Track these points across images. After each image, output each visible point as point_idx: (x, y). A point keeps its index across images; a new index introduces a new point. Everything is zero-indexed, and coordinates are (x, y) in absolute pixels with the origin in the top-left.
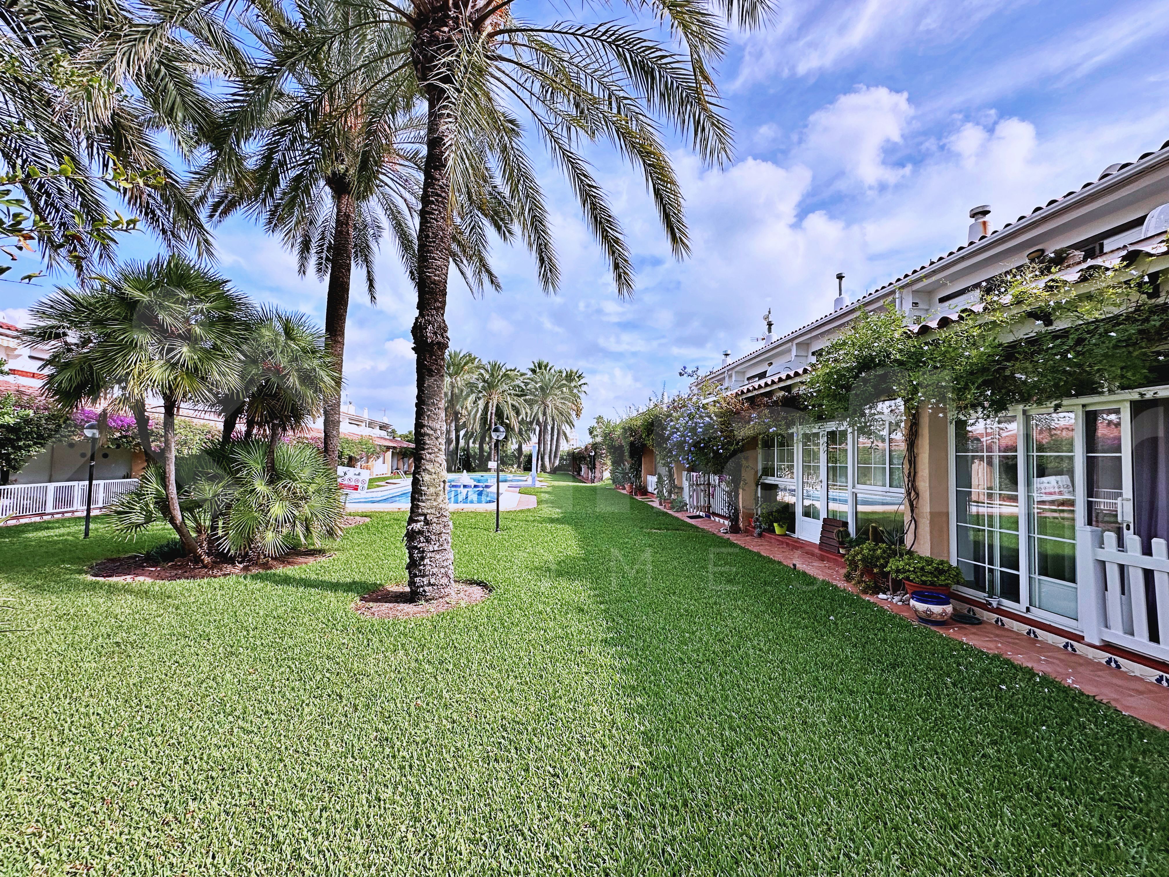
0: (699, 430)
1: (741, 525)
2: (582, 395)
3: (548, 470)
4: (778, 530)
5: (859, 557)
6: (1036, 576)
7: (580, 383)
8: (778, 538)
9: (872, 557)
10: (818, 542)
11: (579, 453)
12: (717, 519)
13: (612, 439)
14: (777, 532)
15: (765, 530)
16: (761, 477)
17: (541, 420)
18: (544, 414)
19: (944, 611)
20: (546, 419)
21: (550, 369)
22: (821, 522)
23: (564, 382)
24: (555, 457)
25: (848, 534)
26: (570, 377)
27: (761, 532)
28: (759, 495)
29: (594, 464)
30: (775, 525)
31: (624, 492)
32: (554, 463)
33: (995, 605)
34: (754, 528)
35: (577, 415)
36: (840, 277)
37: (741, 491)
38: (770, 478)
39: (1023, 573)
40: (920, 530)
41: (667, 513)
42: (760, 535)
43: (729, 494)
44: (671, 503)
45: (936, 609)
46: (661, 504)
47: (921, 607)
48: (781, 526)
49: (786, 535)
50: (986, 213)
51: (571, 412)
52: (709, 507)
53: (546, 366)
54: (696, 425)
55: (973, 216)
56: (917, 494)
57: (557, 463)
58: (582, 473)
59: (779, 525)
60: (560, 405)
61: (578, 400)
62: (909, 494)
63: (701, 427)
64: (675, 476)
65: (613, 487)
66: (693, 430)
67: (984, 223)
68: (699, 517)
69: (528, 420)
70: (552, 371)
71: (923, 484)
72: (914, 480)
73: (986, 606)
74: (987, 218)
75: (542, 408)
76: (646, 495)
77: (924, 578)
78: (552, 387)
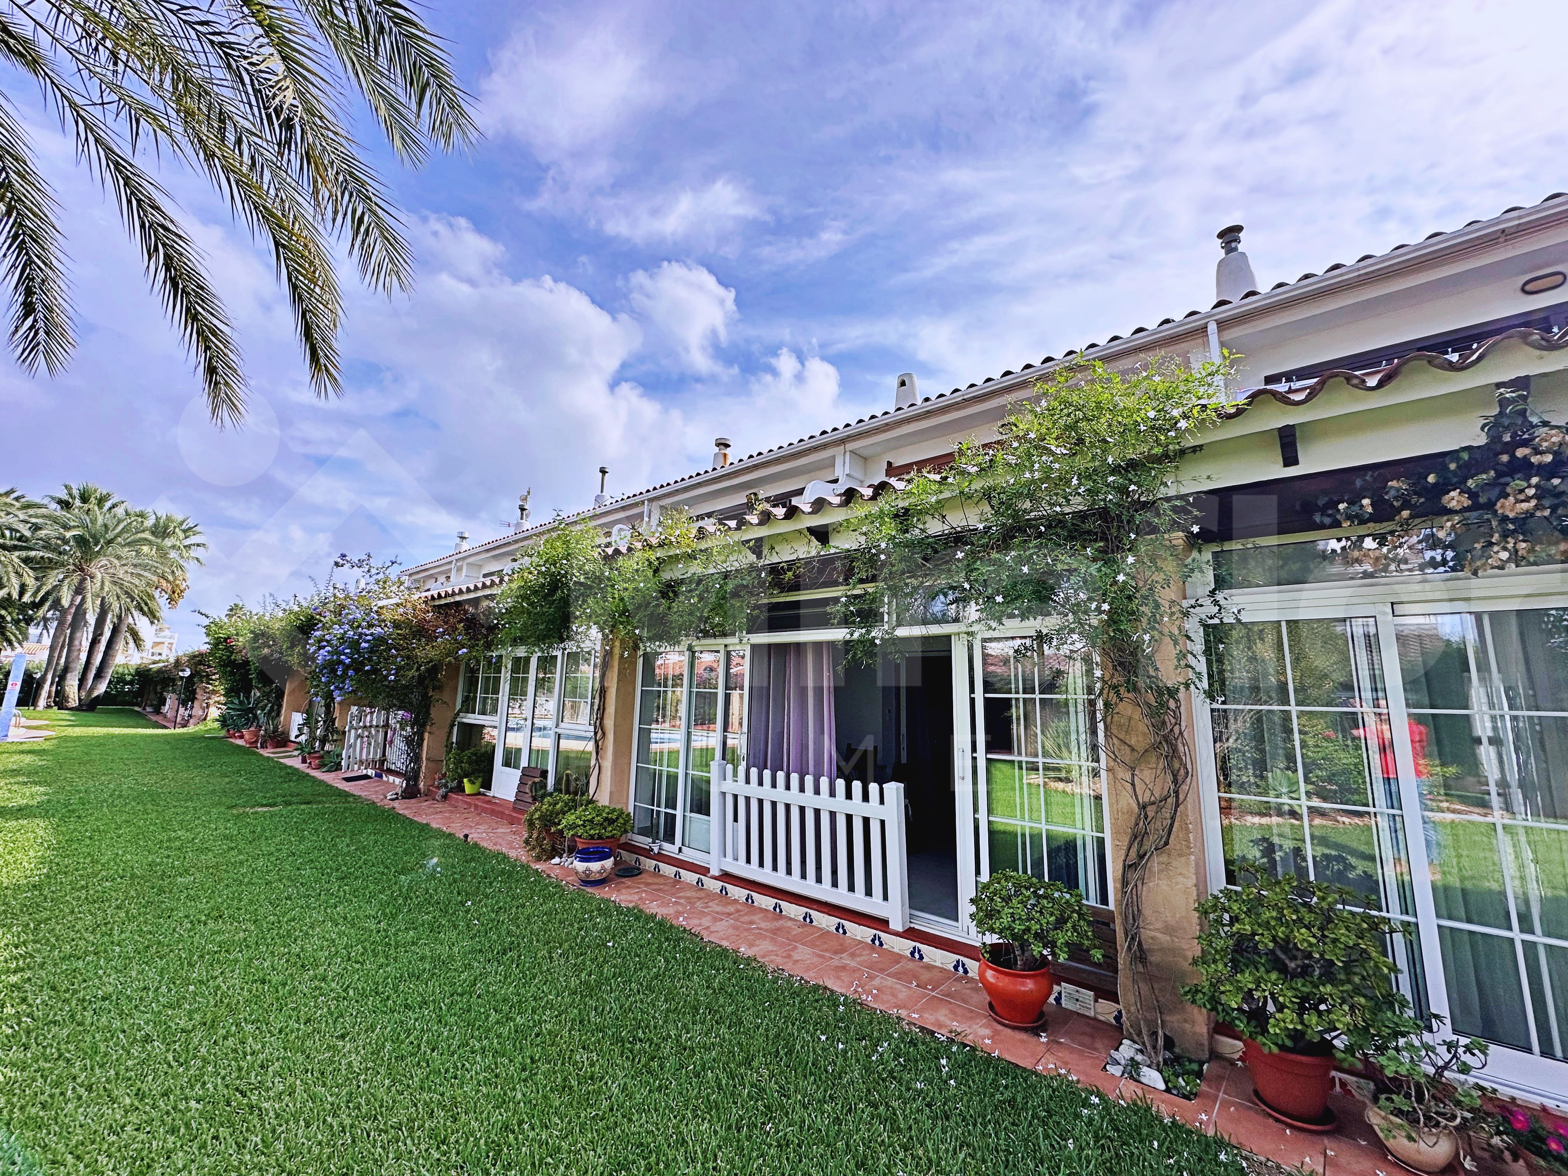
0: (364, 645)
1: (422, 785)
2: (191, 566)
3: (73, 702)
4: (468, 788)
5: (537, 816)
6: (688, 814)
7: (187, 542)
8: (468, 800)
9: (552, 812)
10: (513, 799)
11: (160, 671)
12: (391, 778)
13: (230, 650)
14: (467, 791)
15: (452, 790)
16: (458, 714)
17: (65, 603)
18: (79, 590)
19: (603, 867)
20: (83, 601)
21: (114, 506)
22: (519, 773)
23: (147, 535)
24: (99, 676)
25: (545, 786)
26: (161, 531)
27: (447, 793)
28: (454, 740)
29: (194, 692)
30: (465, 780)
31: (240, 742)
32: (92, 689)
33: (656, 850)
34: (438, 788)
35: (171, 600)
36: (603, 471)
37: (426, 735)
38: (470, 715)
39: (679, 813)
40: (602, 776)
41: (308, 775)
42: (445, 797)
43: (409, 741)
44: (322, 757)
45: (595, 866)
46: (304, 761)
47: (580, 866)
48: (472, 782)
49: (479, 794)
50: (727, 446)
51: (157, 594)
52: (382, 761)
53: (101, 501)
54: (360, 637)
55: (718, 445)
56: (604, 734)
57: (102, 688)
58: (165, 709)
59: (470, 781)
60: (128, 578)
61: (178, 573)
62: (596, 733)
63: (368, 641)
64: (337, 714)
65: (223, 733)
66: (355, 645)
67: (725, 455)
68: (366, 777)
69: (27, 598)
70: (120, 511)
71: (609, 723)
72: (602, 719)
73: (647, 853)
74: (728, 451)
75: (76, 578)
76: (285, 746)
77: (592, 832)
78: (109, 542)
